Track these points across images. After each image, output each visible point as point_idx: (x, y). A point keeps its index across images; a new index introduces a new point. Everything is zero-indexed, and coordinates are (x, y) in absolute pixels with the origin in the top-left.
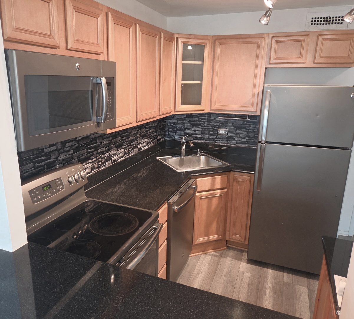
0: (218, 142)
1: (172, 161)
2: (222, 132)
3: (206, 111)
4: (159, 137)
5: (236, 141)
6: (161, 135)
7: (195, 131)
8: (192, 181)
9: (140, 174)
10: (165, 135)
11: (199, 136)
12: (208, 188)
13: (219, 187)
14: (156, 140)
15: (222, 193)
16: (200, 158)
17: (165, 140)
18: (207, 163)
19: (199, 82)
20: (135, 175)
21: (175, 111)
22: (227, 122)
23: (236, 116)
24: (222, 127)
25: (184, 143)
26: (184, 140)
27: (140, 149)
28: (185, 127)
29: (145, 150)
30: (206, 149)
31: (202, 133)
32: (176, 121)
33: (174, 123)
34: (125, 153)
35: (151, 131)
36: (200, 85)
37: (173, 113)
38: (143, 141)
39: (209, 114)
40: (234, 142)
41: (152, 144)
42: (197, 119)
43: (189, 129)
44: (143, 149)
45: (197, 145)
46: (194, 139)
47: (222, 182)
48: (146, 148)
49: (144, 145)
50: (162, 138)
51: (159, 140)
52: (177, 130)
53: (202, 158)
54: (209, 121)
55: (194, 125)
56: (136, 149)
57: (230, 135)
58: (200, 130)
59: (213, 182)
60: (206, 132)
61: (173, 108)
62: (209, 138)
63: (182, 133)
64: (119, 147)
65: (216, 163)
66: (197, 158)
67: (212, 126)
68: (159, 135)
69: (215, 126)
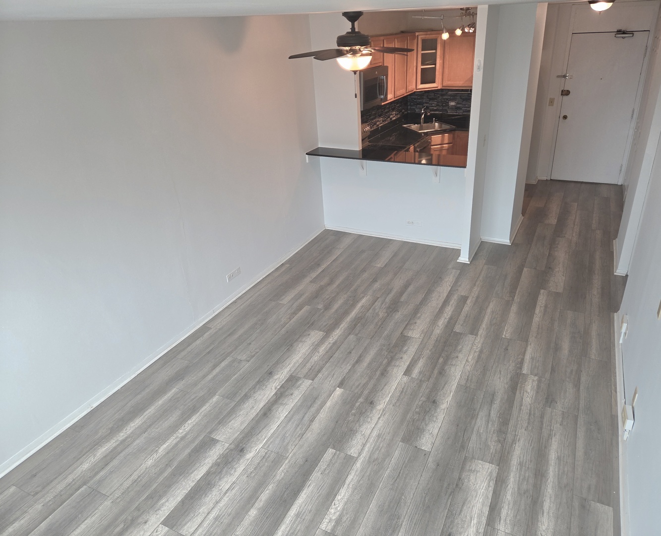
0: (450, 112)
1: (414, 127)
2: (452, 104)
3: (439, 88)
4: (403, 111)
5: (463, 110)
6: (404, 109)
7: (432, 104)
8: (428, 137)
9: (391, 138)
10: (407, 109)
11: (435, 108)
12: (439, 143)
13: (447, 142)
14: (401, 113)
15: (449, 147)
16: (435, 125)
17: (408, 113)
18: (440, 127)
19: (434, 66)
20: (388, 138)
21: (416, 89)
22: (456, 95)
23: (462, 90)
24: (452, 100)
25: (423, 113)
26: (423, 111)
27: (391, 119)
28: (424, 101)
29: (394, 120)
30: (440, 119)
31: (437, 105)
32: (417, 97)
33: (415, 99)
34: (383, 121)
35: (398, 105)
36: (435, 69)
37: (415, 90)
38: (393, 113)
39: (441, 90)
40: (461, 111)
41: (399, 116)
42: (433, 94)
43: (427, 103)
44: (393, 119)
45: (432, 116)
46: (431, 111)
47: (449, 139)
48: (395, 118)
49: (394, 116)
50: (405, 111)
51: (403, 113)
52: (418, 104)
53: (437, 124)
54: (442, 95)
55: (431, 99)
56: (389, 119)
57: (458, 106)
58: (436, 103)
59: (443, 138)
60: (440, 104)
61: (415, 87)
62: (442, 109)
63: (421, 106)
64: (380, 116)
65: (446, 127)
66: (433, 125)
67: (444, 99)
68: (403, 109)
69: (447, 99)
